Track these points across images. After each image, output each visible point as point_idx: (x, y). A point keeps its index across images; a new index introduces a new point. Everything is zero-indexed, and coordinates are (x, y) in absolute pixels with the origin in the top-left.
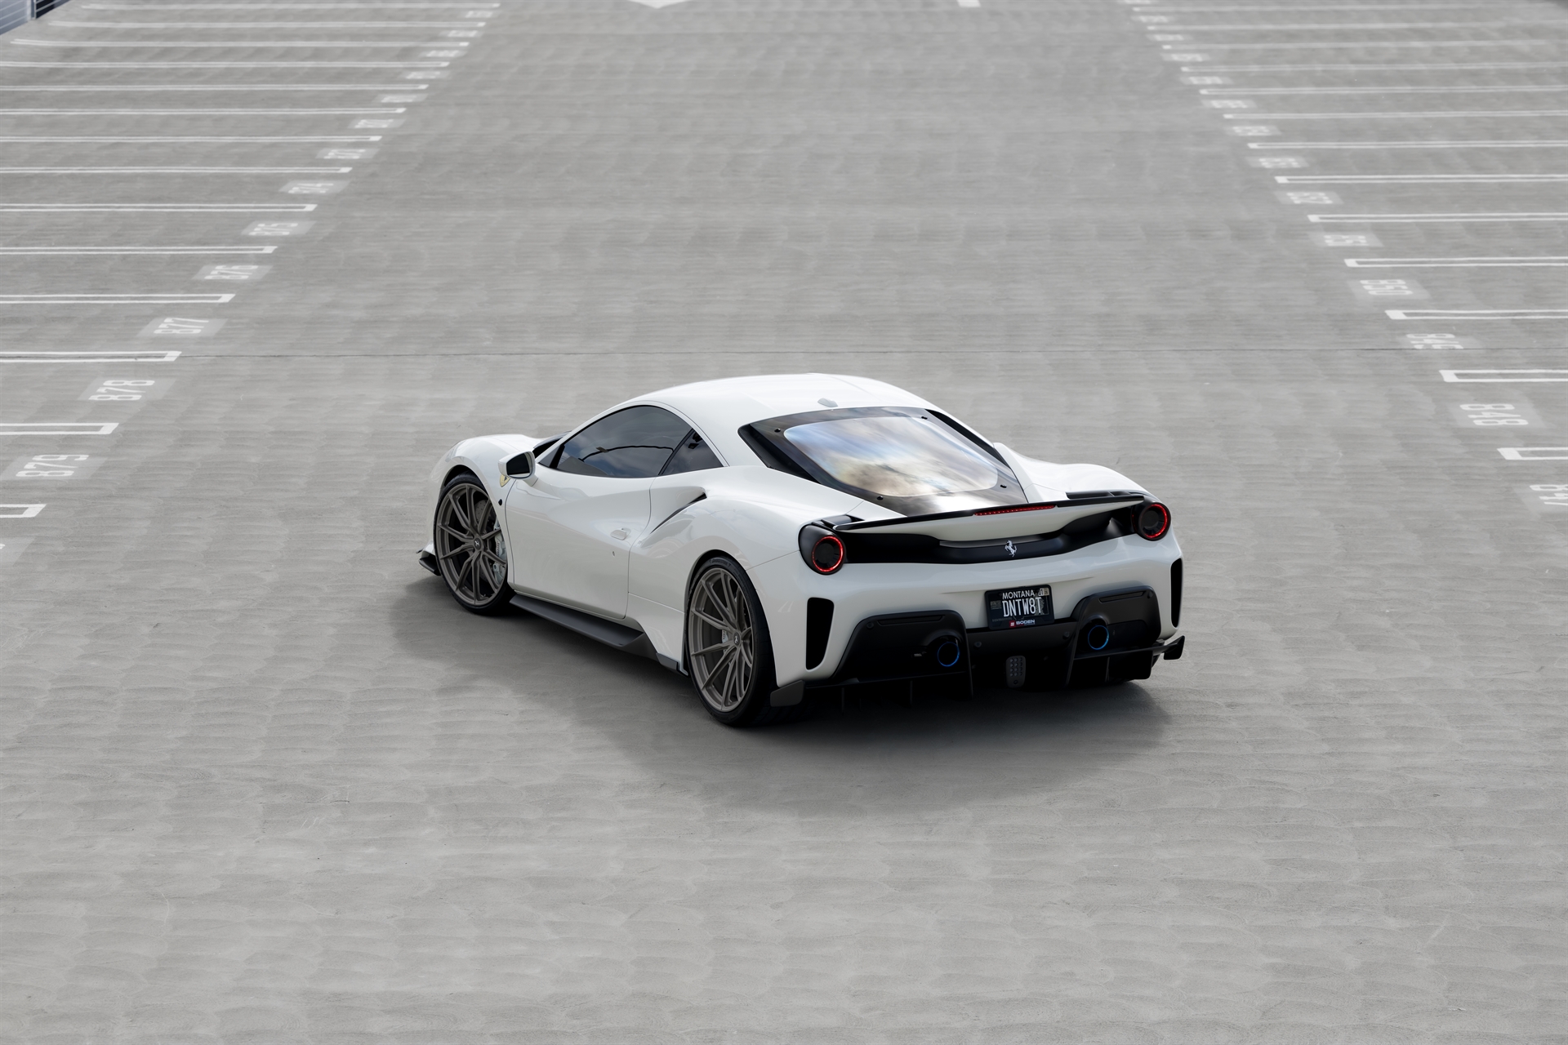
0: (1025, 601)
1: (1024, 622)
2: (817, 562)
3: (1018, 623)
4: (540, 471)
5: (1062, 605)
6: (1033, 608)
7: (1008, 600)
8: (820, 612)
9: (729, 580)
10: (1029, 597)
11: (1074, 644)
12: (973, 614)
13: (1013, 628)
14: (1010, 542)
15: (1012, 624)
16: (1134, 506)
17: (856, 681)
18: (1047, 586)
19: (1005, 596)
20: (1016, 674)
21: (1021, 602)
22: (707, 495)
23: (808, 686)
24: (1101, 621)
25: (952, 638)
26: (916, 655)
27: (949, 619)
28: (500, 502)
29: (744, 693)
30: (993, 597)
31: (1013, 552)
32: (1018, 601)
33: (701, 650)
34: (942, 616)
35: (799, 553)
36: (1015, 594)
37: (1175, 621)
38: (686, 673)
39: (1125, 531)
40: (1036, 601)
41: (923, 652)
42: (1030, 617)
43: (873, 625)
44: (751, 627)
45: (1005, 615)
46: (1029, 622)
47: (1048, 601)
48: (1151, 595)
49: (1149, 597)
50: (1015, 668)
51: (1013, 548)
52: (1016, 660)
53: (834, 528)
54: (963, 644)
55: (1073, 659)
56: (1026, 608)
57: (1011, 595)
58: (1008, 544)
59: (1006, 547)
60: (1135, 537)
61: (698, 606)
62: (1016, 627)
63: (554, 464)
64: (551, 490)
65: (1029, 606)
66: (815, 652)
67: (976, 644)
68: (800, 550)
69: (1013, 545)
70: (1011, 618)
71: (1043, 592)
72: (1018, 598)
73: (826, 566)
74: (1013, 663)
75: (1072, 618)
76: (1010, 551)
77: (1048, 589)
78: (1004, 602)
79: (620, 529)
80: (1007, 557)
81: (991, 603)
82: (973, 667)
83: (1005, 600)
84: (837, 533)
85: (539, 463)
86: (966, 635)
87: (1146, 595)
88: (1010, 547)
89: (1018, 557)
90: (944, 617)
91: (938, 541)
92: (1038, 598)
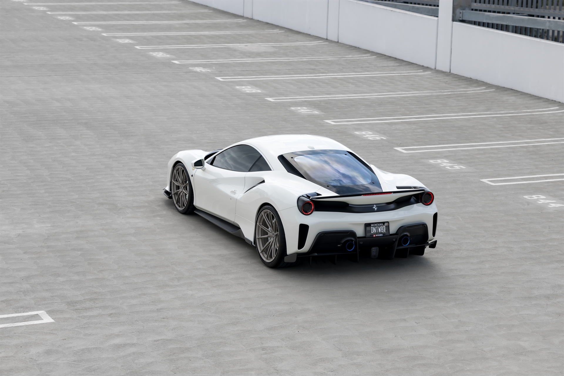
0: (379, 227)
1: (379, 235)
2: (303, 210)
3: (376, 235)
4: (207, 165)
5: (393, 229)
6: (382, 230)
7: (373, 227)
8: (304, 229)
9: (271, 214)
10: (381, 226)
11: (397, 243)
12: (360, 232)
13: (374, 237)
14: (375, 205)
15: (374, 236)
16: (421, 193)
17: (316, 254)
18: (388, 222)
19: (372, 225)
20: (375, 254)
21: (378, 228)
22: (265, 181)
23: (298, 255)
24: (407, 235)
25: (352, 240)
26: (338, 245)
27: (352, 234)
28: (192, 176)
29: (275, 256)
30: (368, 225)
31: (376, 209)
32: (377, 227)
33: (260, 237)
34: (348, 232)
35: (297, 207)
36: (376, 225)
37: (434, 235)
38: (255, 246)
39: (417, 202)
40: (383, 227)
41: (341, 245)
42: (381, 233)
43: (323, 235)
44: (278, 233)
45: (372, 232)
46: (380, 235)
47: (388, 228)
48: (425, 226)
49: (425, 227)
50: (375, 251)
51: (376, 208)
52: (375, 249)
53: (311, 198)
54: (356, 242)
55: (396, 248)
56: (379, 230)
57: (374, 225)
58: (374, 206)
59: (373, 207)
60: (421, 204)
61: (260, 222)
62: (376, 237)
63: (212, 164)
64: (210, 173)
65: (381, 229)
66: (301, 244)
67: (360, 243)
68: (298, 206)
69: (376, 206)
70: (374, 234)
71: (386, 224)
72: (377, 226)
73: (306, 212)
74: (374, 249)
75: (396, 234)
76: (374, 209)
77: (388, 223)
78: (371, 227)
79: (233, 190)
80: (373, 211)
81: (367, 228)
82: (359, 250)
83: (372, 227)
84: (312, 200)
85: (207, 162)
86: (357, 239)
87: (424, 226)
88: (375, 207)
89: (377, 211)
90: (349, 233)
91: (348, 204)
92: (384, 226)
